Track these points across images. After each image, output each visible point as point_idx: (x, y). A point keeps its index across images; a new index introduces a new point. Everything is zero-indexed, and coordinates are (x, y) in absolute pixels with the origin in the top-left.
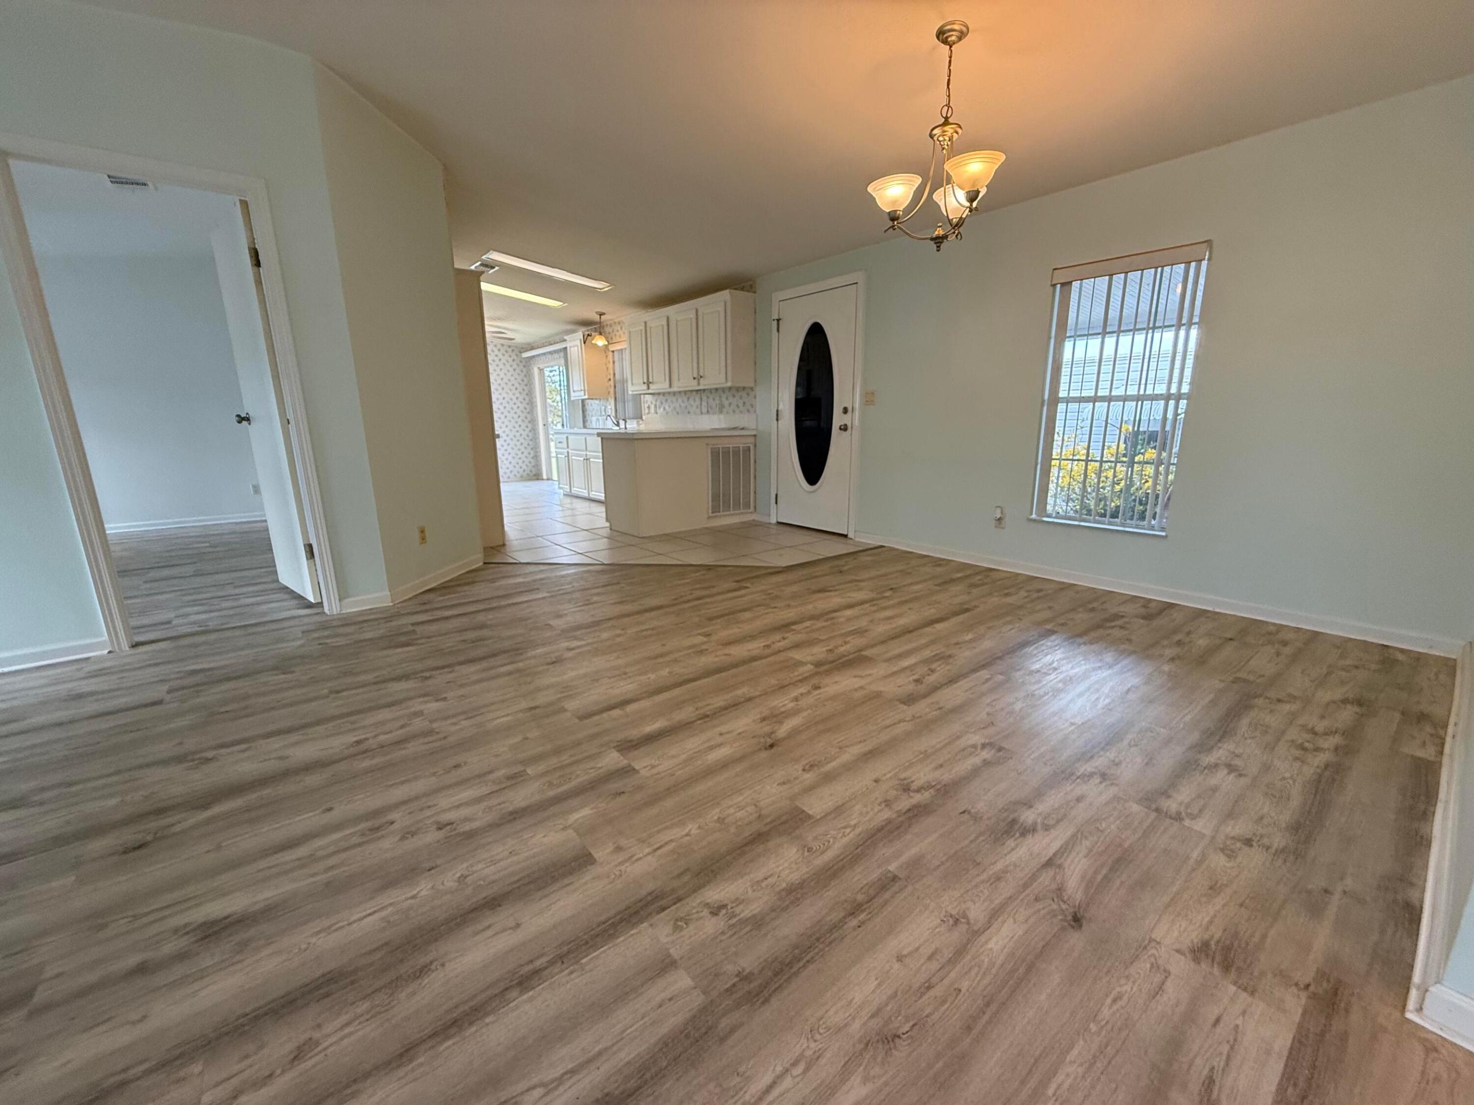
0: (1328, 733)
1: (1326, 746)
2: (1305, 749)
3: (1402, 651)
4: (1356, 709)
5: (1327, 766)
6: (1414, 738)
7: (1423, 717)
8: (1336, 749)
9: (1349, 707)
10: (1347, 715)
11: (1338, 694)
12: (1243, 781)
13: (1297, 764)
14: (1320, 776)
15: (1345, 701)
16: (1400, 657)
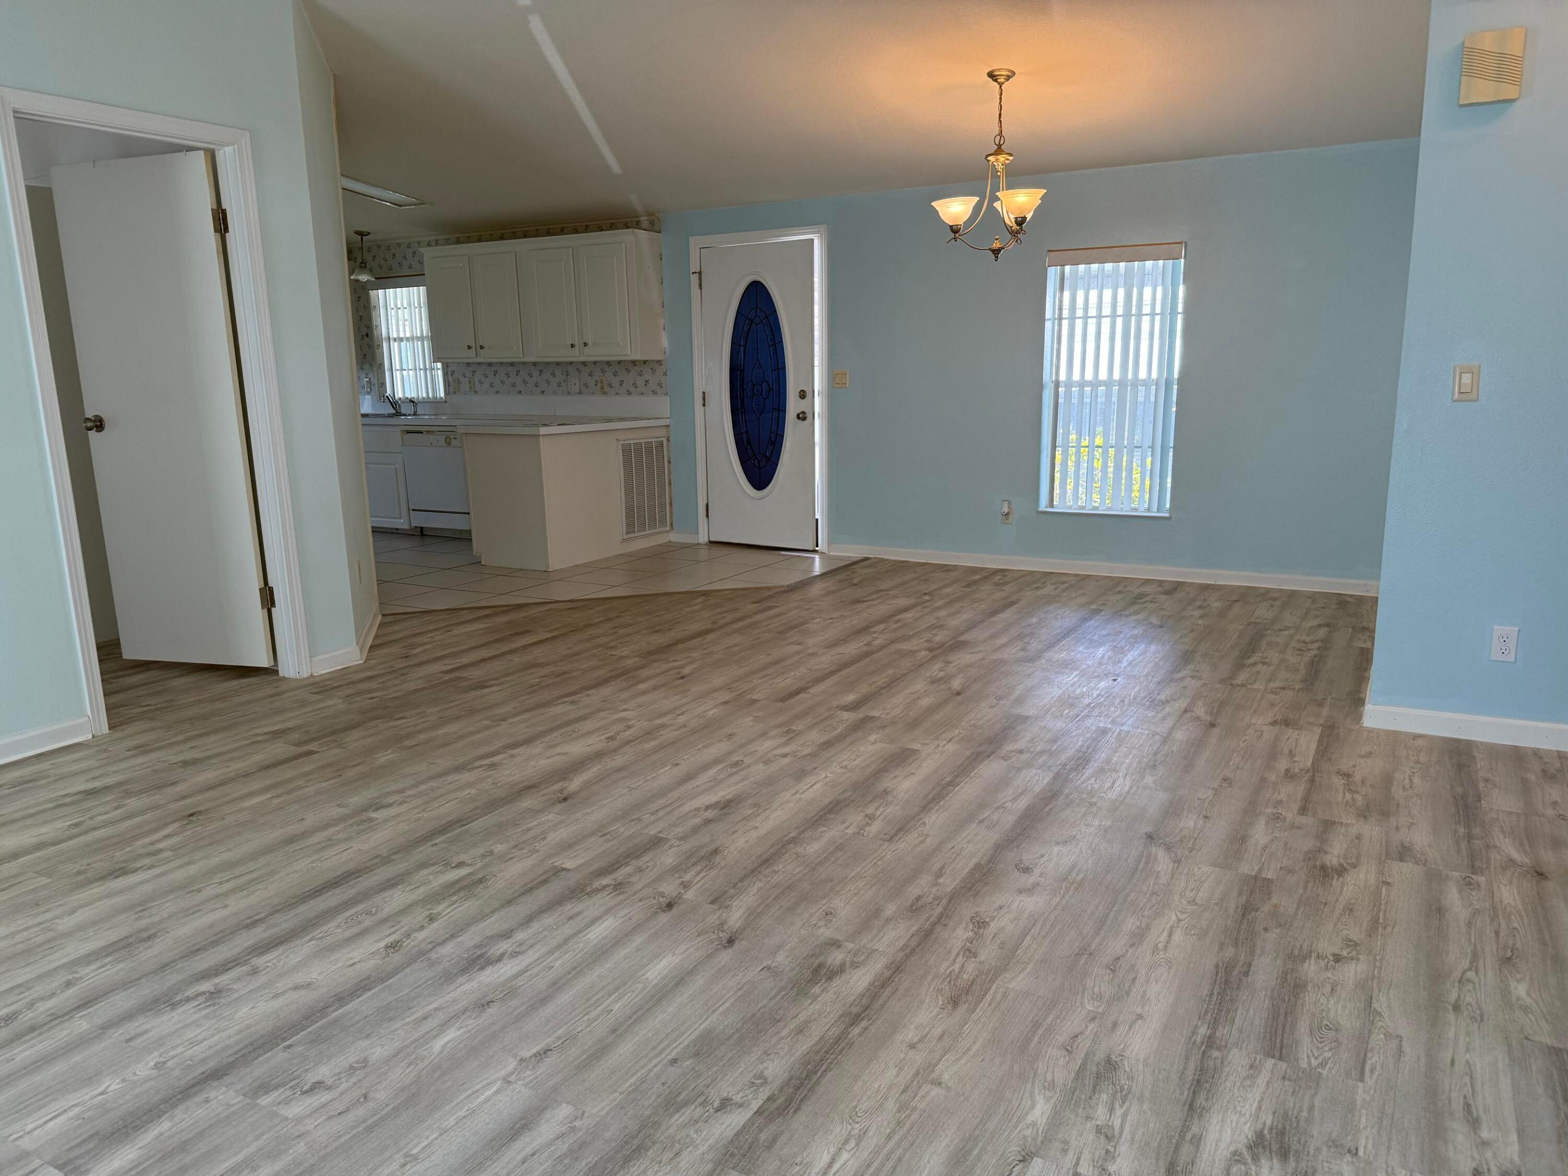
0: (1312, 642)
1: (1313, 647)
2: (1302, 650)
3: (1351, 596)
4: (1327, 629)
5: (1315, 656)
6: (1360, 639)
7: (1364, 629)
8: (1319, 648)
9: (1323, 628)
10: (1322, 632)
11: (1315, 623)
12: (1272, 668)
13: (1299, 657)
14: (1313, 660)
15: (1320, 626)
16: (1350, 599)
